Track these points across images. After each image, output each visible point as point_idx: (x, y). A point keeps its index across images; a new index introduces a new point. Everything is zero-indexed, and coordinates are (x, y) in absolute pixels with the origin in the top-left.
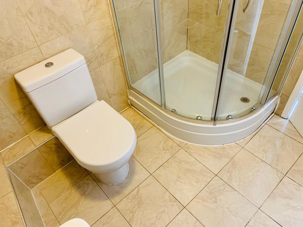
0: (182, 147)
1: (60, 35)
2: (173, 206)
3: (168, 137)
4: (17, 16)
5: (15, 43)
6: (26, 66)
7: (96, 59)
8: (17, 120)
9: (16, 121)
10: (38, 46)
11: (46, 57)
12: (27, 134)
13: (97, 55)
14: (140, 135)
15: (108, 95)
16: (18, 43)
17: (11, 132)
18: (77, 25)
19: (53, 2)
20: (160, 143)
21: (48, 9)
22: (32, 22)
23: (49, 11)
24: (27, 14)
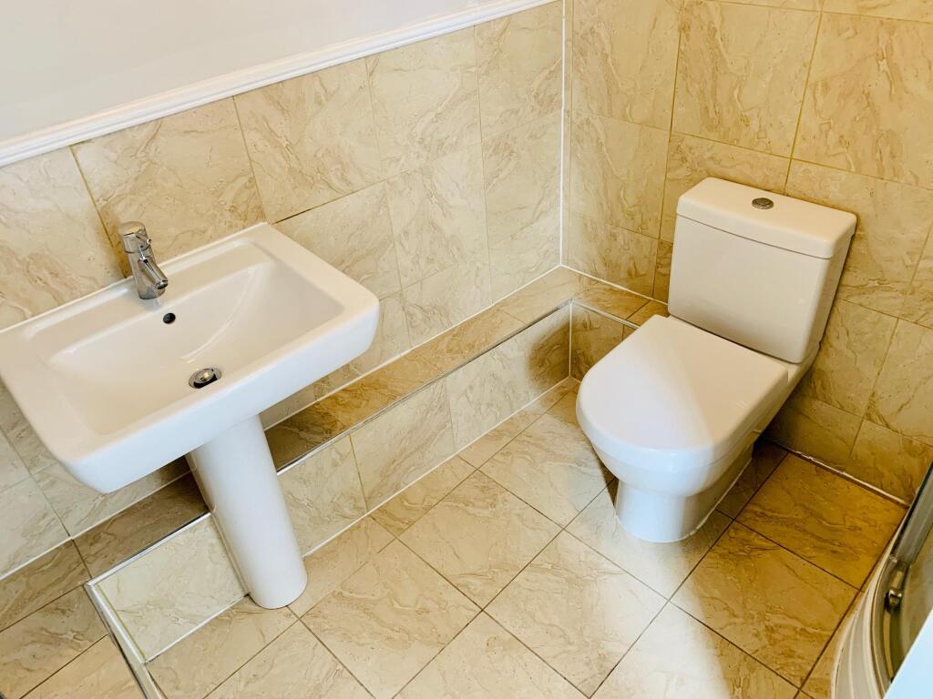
0: (803, 689)
1: (853, 169)
2: (587, 664)
3: (826, 639)
4: (796, 77)
5: (755, 124)
6: (740, 178)
7: (903, 292)
8: (658, 258)
9: (655, 258)
10: (791, 159)
11: (790, 192)
12: (653, 296)
13: (916, 284)
14: (798, 552)
15: (869, 408)
16: (760, 127)
17: (635, 267)
18: (916, 177)
19: (893, 92)
20: (788, 616)
21: (870, 100)
22: (815, 105)
23: (869, 105)
24: (816, 85)
